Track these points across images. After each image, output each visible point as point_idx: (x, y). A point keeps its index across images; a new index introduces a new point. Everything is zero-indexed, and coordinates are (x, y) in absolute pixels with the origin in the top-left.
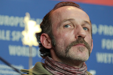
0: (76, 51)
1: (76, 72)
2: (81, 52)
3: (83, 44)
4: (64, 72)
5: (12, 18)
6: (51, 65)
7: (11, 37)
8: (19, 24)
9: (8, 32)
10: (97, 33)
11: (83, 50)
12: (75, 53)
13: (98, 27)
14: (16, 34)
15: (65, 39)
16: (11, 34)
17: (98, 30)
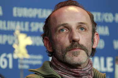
0: (72, 56)
1: (79, 72)
2: (76, 56)
3: (77, 48)
4: (67, 72)
5: (30, 10)
6: (55, 65)
7: (30, 28)
8: (37, 16)
9: (27, 24)
10: (114, 21)
11: (77, 55)
12: (70, 58)
13: (114, 16)
14: (34, 25)
15: (61, 45)
16: (29, 25)
17: (114, 19)
